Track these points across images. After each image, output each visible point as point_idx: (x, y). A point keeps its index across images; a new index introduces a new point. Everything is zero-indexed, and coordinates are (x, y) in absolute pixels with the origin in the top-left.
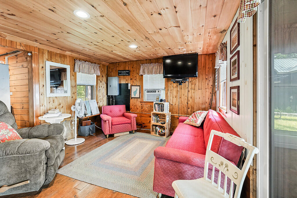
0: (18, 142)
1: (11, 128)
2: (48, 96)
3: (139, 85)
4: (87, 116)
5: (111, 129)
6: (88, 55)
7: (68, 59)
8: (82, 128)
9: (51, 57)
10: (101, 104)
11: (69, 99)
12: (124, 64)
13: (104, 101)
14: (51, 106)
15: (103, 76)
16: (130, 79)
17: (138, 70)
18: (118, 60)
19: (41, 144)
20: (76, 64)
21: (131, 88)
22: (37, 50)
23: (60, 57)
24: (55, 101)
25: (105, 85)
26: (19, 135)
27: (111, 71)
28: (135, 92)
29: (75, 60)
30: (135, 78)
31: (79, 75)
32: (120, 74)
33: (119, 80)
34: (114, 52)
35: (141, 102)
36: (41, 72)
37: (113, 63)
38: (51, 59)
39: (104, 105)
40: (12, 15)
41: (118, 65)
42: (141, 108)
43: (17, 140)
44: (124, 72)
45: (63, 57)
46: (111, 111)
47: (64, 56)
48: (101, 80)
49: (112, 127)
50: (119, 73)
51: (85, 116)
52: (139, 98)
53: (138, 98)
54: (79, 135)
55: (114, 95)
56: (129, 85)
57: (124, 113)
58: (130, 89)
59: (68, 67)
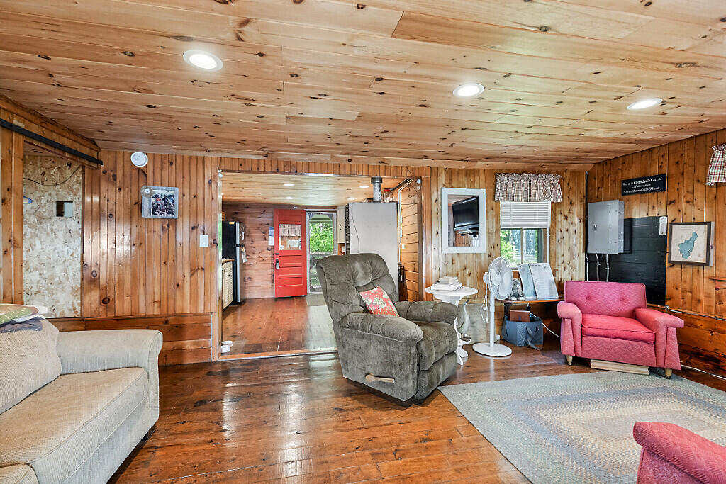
0: (384, 318)
1: (387, 297)
2: (445, 251)
3: (707, 220)
4: (521, 299)
5: (579, 343)
6: (525, 158)
7: (482, 176)
8: (509, 324)
9: (450, 180)
10: (565, 276)
11: (483, 258)
12: (644, 156)
13: (577, 268)
14: (450, 271)
15: (574, 201)
16: (664, 203)
17: (701, 168)
18: (615, 151)
19: (408, 327)
20: (499, 184)
21: (670, 230)
22: (428, 172)
23: (466, 175)
24: (456, 262)
25: (580, 226)
26: (395, 310)
27: (597, 184)
28: (688, 246)
29: (496, 175)
30: (689, 197)
31: (505, 206)
32: (627, 190)
33: (628, 209)
34: (587, 134)
35: (715, 281)
36: (434, 210)
37: (605, 162)
38: (450, 183)
39: (576, 278)
40: (386, 132)
41: (623, 163)
42: (713, 300)
43: (389, 316)
44: (644, 182)
45: (471, 174)
46: (589, 297)
47: (475, 172)
48: (567, 213)
49: (582, 339)
50: (624, 188)
51: (518, 300)
52: (707, 264)
53: (699, 264)
54: (504, 340)
55: (607, 253)
56: (663, 222)
57: (639, 307)
58: (665, 236)
59: (481, 193)
